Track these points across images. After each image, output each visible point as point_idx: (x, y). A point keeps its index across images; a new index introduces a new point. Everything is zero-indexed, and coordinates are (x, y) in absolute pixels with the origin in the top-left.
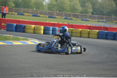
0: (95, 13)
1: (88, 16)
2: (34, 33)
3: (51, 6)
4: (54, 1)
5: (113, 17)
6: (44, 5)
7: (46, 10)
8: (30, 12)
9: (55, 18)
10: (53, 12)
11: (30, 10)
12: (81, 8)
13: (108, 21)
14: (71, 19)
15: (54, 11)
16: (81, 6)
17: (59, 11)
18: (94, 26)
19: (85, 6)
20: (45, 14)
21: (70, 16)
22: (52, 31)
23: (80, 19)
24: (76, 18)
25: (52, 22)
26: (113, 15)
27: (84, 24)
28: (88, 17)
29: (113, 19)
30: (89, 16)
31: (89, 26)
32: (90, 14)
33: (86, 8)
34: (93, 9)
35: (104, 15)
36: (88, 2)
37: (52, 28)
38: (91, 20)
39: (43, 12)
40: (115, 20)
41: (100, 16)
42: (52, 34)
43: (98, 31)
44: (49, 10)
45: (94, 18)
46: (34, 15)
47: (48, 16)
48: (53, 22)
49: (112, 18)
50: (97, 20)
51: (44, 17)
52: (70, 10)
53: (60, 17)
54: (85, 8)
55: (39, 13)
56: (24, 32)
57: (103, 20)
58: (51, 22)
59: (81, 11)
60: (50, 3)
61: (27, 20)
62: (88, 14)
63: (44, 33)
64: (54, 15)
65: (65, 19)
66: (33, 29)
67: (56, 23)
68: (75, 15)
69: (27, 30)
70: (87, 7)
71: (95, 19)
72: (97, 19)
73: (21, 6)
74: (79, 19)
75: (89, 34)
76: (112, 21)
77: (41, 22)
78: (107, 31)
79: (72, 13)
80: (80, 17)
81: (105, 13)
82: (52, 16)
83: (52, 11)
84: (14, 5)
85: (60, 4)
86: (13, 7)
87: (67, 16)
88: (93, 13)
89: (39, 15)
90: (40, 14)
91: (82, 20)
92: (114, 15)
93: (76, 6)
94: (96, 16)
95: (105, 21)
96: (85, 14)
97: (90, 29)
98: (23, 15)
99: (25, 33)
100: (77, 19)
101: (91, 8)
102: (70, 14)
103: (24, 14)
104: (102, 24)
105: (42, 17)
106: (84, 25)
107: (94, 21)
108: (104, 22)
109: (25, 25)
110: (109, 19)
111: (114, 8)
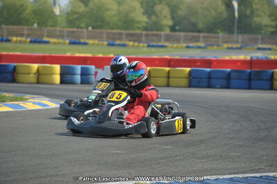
0: (177, 28)
1: (163, 36)
2: (38, 83)
3: (73, 19)
4: (81, 4)
5: (221, 35)
6: (57, 16)
7: (64, 27)
8: (25, 32)
9: (85, 44)
10: (80, 30)
11: (23, 29)
12: (144, 19)
14: (124, 45)
15: (82, 28)
16: (144, 14)
17: (93, 28)
18: (178, 58)
19: (154, 13)
20: (62, 37)
21: (119, 39)
22: (81, 75)
23: (144, 43)
24: (135, 41)
25: (80, 53)
26: (219, 31)
27: (156, 54)
28: (163, 39)
29: (221, 40)
30: (166, 35)
31: (166, 59)
32: (167, 31)
33: (157, 16)
34: (173, 18)
35: (199, 31)
36: (160, 1)
37: (82, 68)
38: (171, 45)
39: (56, 31)
40: (226, 42)
41: (190, 34)
42: (82, 83)
43: (188, 69)
44: (70, 27)
45: (177, 40)
46: (34, 40)
47: (68, 41)
48: (82, 55)
49: (218, 38)
50: (185, 45)
51: (59, 43)
52: (120, 24)
53: (96, 42)
54: (154, 18)
55: (45, 34)
56: (14, 81)
57: (198, 44)
58: (78, 55)
59: (145, 25)
60: (71, 10)
61: (19, 53)
62: (162, 30)
63: (62, 82)
64: (83, 38)
65: (109, 45)
66: (36, 74)
67: (89, 55)
68: (132, 35)
69: (20, 77)
70: (159, 15)
71: (179, 43)
72: (184, 43)
73: (2, 19)
74: (141, 44)
75: (169, 77)
76: (218, 46)
77: (53, 55)
79: (124, 32)
80: (143, 39)
81: (200, 26)
82: (77, 41)
83: (78, 27)
85: (95, 12)
87: (114, 39)
88: (173, 29)
89: (46, 39)
90: (49, 36)
91: (149, 46)
92: (222, 31)
93: (132, 15)
94: (182, 34)
95: (203, 45)
96: (155, 32)
97: (169, 67)
98: (8, 41)
99: (17, 83)
100: (136, 44)
101: (169, 17)
102: (121, 34)
103: (10, 38)
104: (197, 54)
105: (54, 43)
106: (156, 57)
107: (177, 47)
108: (199, 47)
109: (15, 64)
110: (212, 40)
111: (221, 14)
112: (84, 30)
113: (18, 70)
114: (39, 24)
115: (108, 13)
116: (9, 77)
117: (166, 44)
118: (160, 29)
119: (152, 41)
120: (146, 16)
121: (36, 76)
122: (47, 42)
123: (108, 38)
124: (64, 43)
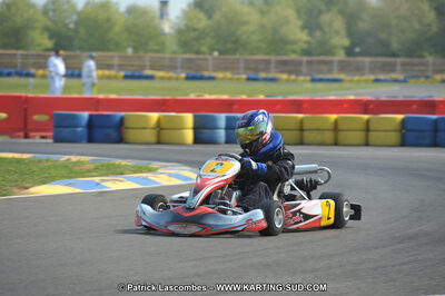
0: (357, 50)
1: (335, 64)
2: (159, 142)
3: (188, 37)
4: (202, 15)
5: (430, 59)
6: (164, 34)
7: (174, 52)
8: (116, 62)
9: (211, 78)
10: (201, 56)
11: (112, 57)
12: (303, 36)
13: (413, 77)
14: (273, 80)
15: (203, 53)
16: (304, 27)
17: (221, 53)
19: (319, 27)
20: (172, 68)
21: (266, 70)
22: (226, 129)
23: (305, 75)
24: (290, 73)
25: (210, 94)
26: (426, 54)
28: (335, 67)
29: (430, 68)
30: (341, 62)
31: (362, 100)
32: (341, 56)
33: (324, 32)
34: (350, 34)
35: (394, 55)
36: (328, 11)
38: (349, 78)
39: (164, 58)
40: (440, 72)
41: (380, 59)
42: (227, 142)
43: (400, 117)
44: (185, 52)
45: (359, 69)
46: (129, 73)
47: (183, 75)
48: (214, 97)
49: (425, 64)
50: (372, 77)
51: (170, 79)
52: (264, 45)
53: (229, 75)
54: (318, 34)
55: (148, 64)
56: (120, 140)
57: (394, 76)
58: (207, 97)
59: (305, 46)
60: (184, 22)
62: (333, 54)
64: (207, 70)
65: (249, 79)
66: (154, 128)
67: (225, 97)
68: (285, 63)
69: (130, 135)
70: (326, 29)
71: (363, 74)
72: (373, 74)
73: (76, 43)
74: (301, 78)
75: (367, 130)
76: (427, 77)
78: (434, 117)
79: (273, 58)
80: (304, 69)
81: (395, 46)
82: (198, 74)
83: (198, 53)
84: (49, 44)
85: (224, 27)
86: (48, 50)
87: (256, 70)
88: (349, 52)
89: (148, 72)
90: (153, 68)
91: (313, 80)
92: (431, 54)
93: (284, 30)
94: (367, 60)
95: (401, 77)
96: (322, 58)
97: (366, 113)
99: (126, 143)
100: (293, 77)
101: (343, 32)
102: (267, 62)
105: (162, 78)
107: (359, 81)
108: (396, 81)
109: (122, 114)
110: (416, 68)
111: (429, 25)
112: (209, 57)
113: (128, 123)
114: (135, 49)
115: (245, 28)
116: (114, 134)
117: (342, 76)
118: (330, 52)
119: (319, 72)
120: (306, 31)
121: (154, 131)
122: (150, 78)
123: (247, 68)
124: (177, 79)
